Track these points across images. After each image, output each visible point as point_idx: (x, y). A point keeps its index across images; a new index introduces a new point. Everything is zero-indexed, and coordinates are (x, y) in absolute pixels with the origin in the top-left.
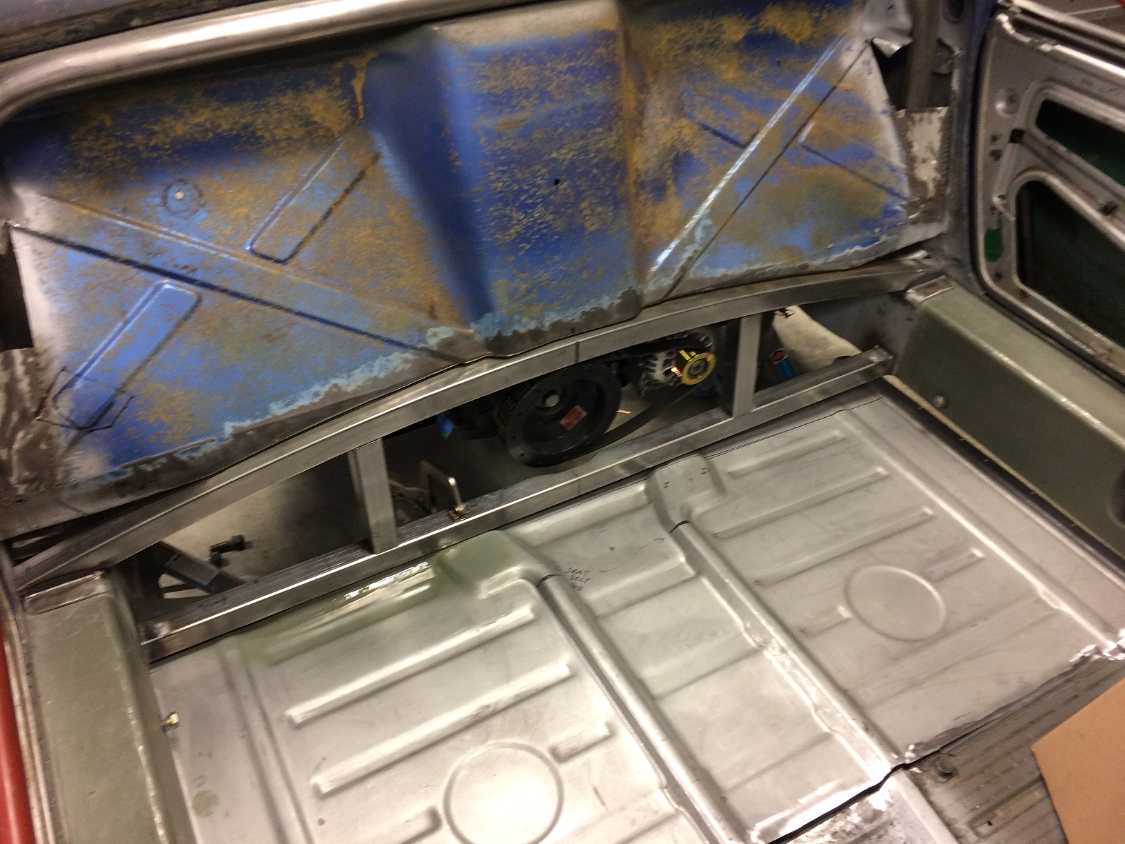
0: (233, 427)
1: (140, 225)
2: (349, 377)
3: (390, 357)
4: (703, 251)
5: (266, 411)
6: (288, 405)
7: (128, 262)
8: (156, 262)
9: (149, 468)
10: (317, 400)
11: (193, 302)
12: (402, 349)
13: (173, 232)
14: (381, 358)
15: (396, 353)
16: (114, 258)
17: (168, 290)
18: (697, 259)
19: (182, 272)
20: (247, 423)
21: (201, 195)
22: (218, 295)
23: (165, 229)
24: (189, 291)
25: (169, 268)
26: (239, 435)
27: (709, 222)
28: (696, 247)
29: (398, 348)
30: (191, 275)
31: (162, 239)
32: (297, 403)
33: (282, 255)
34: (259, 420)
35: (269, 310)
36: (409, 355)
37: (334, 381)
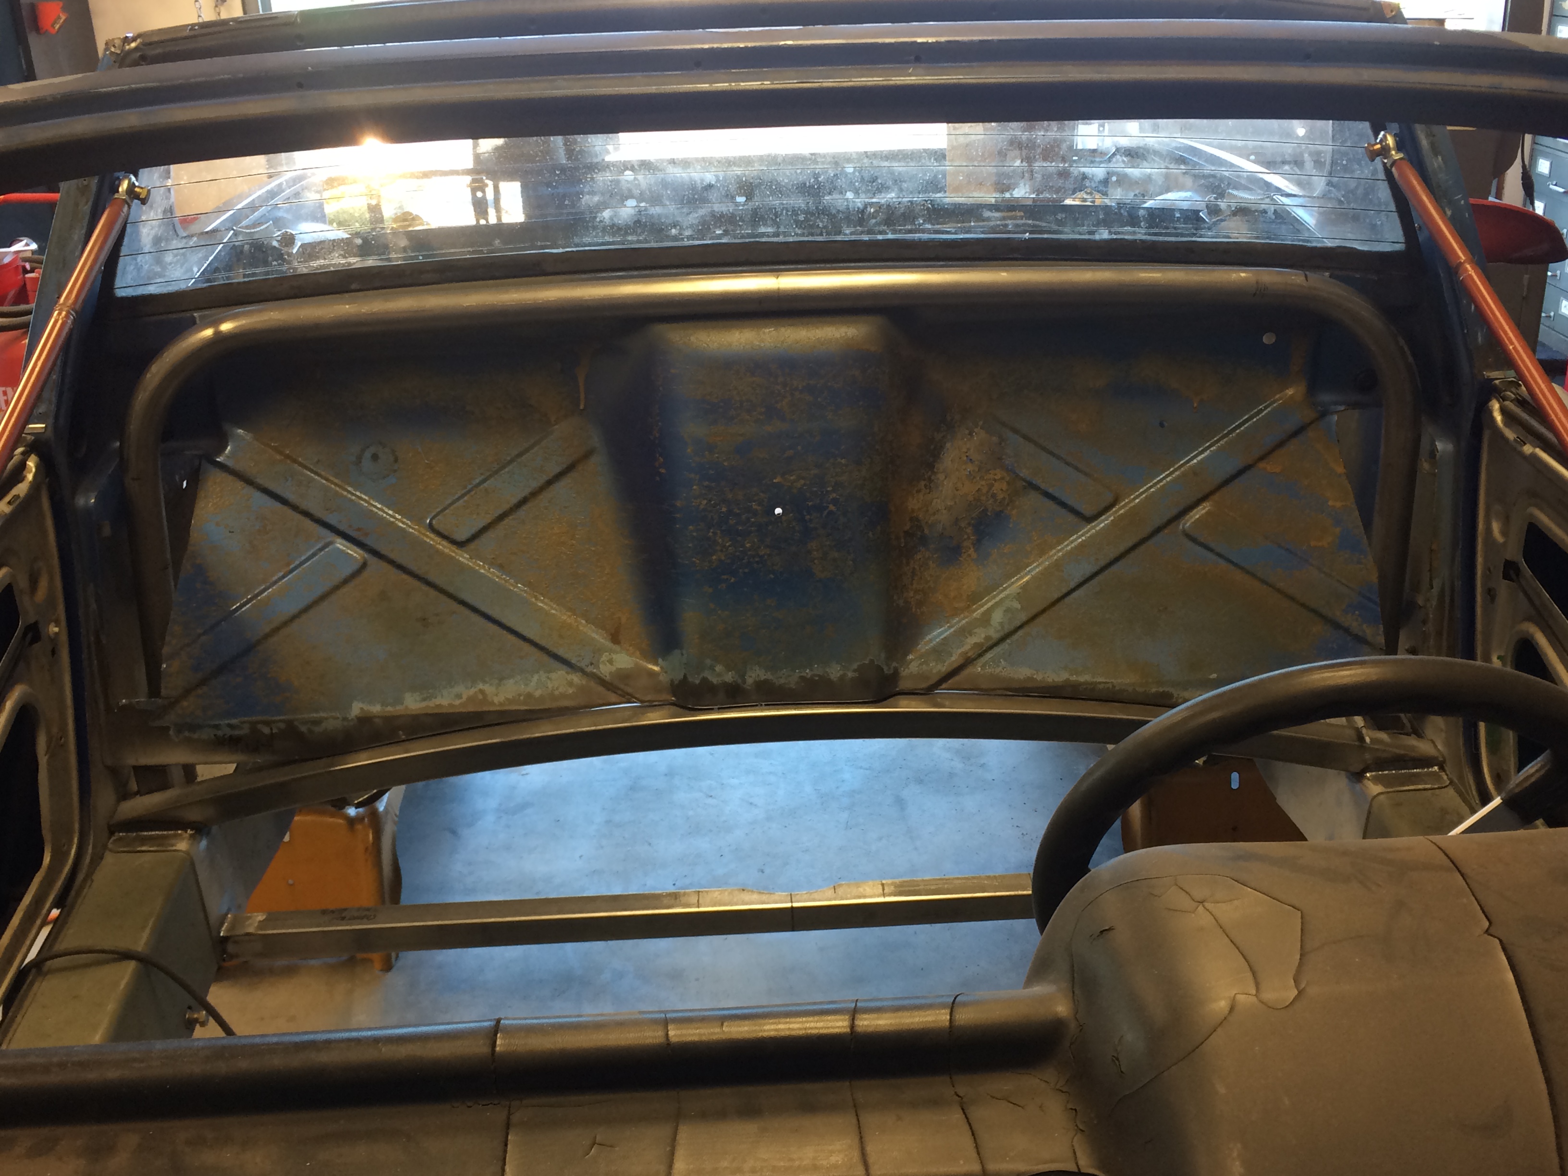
0: (362, 709)
1: (327, 480)
2: (499, 685)
3: (553, 676)
4: (1002, 640)
5: (399, 700)
6: (424, 700)
7: (306, 514)
8: (332, 519)
9: (266, 730)
10: (457, 702)
11: (355, 567)
12: (569, 670)
13: (358, 493)
14: (541, 672)
15: (559, 672)
16: (295, 508)
17: (338, 548)
18: (991, 648)
19: (354, 534)
20: (376, 709)
21: (396, 460)
22: (384, 565)
23: (350, 489)
24: (355, 553)
25: (342, 527)
26: (365, 720)
27: (1017, 605)
28: (994, 633)
29: (565, 667)
30: (362, 539)
31: (346, 497)
32: (433, 700)
33: (462, 536)
34: (389, 709)
35: (433, 593)
36: (576, 678)
37: (481, 686)
